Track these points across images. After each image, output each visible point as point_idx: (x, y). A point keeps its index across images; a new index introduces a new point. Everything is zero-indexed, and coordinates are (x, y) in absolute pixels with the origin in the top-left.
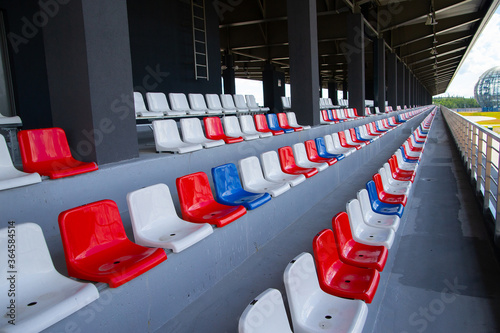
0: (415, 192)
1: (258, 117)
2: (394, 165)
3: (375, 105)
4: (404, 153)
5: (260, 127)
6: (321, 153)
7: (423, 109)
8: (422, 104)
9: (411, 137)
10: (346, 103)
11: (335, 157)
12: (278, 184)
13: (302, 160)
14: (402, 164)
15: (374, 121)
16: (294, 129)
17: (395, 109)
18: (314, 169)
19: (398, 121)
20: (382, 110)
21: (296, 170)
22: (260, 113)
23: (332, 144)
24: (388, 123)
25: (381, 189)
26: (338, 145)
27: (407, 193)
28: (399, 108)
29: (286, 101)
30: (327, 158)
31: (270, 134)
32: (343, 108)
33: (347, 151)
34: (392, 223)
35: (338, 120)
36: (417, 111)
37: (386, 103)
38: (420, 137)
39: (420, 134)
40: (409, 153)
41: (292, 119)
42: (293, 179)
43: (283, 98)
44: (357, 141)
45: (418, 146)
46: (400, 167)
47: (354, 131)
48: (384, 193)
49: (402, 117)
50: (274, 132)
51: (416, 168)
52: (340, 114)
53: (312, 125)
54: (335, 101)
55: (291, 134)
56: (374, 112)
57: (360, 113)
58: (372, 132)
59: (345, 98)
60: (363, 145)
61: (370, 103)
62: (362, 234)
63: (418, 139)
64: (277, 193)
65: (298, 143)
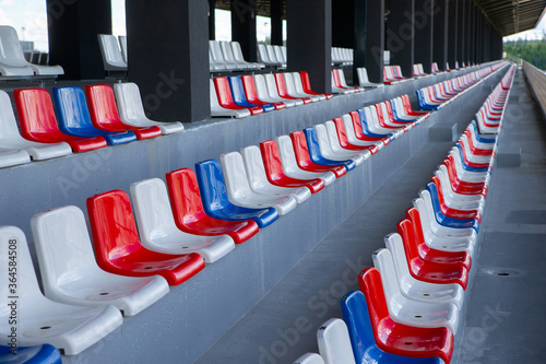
1: (29, 97)
2: (413, 238)
3: (358, 62)
4: (438, 200)
5: (34, 127)
6: (214, 206)
7: (480, 73)
8: (477, 59)
9: (455, 153)
10: (279, 55)
11: (251, 215)
12: (88, 310)
13: (158, 227)
14: (434, 234)
15: (355, 110)
16: (136, 132)
17: (408, 73)
18: (194, 257)
19: (417, 108)
20: (375, 76)
21: (141, 262)
23: (245, 180)
24: (392, 113)
25: (383, 310)
26: (260, 181)
27: (453, 322)
28: (418, 69)
29: (114, 46)
30: (232, 221)
31: (64, 149)
32: (273, 69)
33: (286, 198)
35: (258, 104)
36: (465, 80)
37: (386, 55)
38: (477, 152)
39: (477, 144)
40: (451, 198)
41: (130, 102)
42: (133, 291)
43: (105, 39)
44: (312, 166)
45: (472, 177)
46: (429, 240)
47: (305, 140)
48: (390, 323)
49: (427, 97)
50: (76, 140)
51: (470, 242)
52: (265, 87)
54: (249, 49)
55: (126, 147)
56: (354, 81)
57: (318, 85)
58: (352, 139)
59: (276, 39)
60: (329, 179)
61: (343, 55)
63: (471, 157)
64: (79, 342)
65: (147, 176)
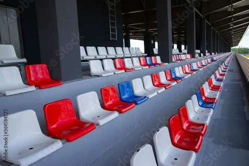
0: (221, 97)
1: (141, 59)
2: (210, 83)
3: (201, 52)
4: (216, 77)
5: (142, 63)
6: (173, 77)
7: (227, 54)
8: (225, 52)
9: (220, 68)
10: (186, 51)
11: (180, 78)
12: (151, 92)
13: (163, 80)
14: (214, 82)
15: (200, 61)
16: (160, 64)
17: (211, 54)
18: (169, 85)
19: (213, 61)
20: (204, 55)
21: (160, 85)
22: (143, 56)
23: (179, 72)
24: (208, 61)
25: (204, 95)
26: (182, 73)
27: (217, 97)
28: (213, 54)
29: (156, 50)
30: (176, 79)
31: (148, 67)
32: (185, 54)
33: (186, 76)
34: (209, 112)
35: (182, 60)
36: (223, 55)
37: (207, 51)
38: (224, 69)
39: (224, 67)
40: (218, 76)
41: (158, 59)
42: (159, 89)
43: (154, 49)
44: (191, 70)
45: (223, 73)
46: (213, 84)
47: (190, 65)
48: (205, 97)
49: (215, 59)
50: (149, 66)
51: (222, 84)
52: (183, 57)
53: (168, 63)
54: (180, 50)
55: (158, 67)
56: (200, 56)
57: (193, 56)
58: (199, 66)
59: (185, 49)
60: (195, 73)
61: (198, 51)
62: (194, 118)
63: (223, 69)
64: (150, 96)
65: (162, 71)
